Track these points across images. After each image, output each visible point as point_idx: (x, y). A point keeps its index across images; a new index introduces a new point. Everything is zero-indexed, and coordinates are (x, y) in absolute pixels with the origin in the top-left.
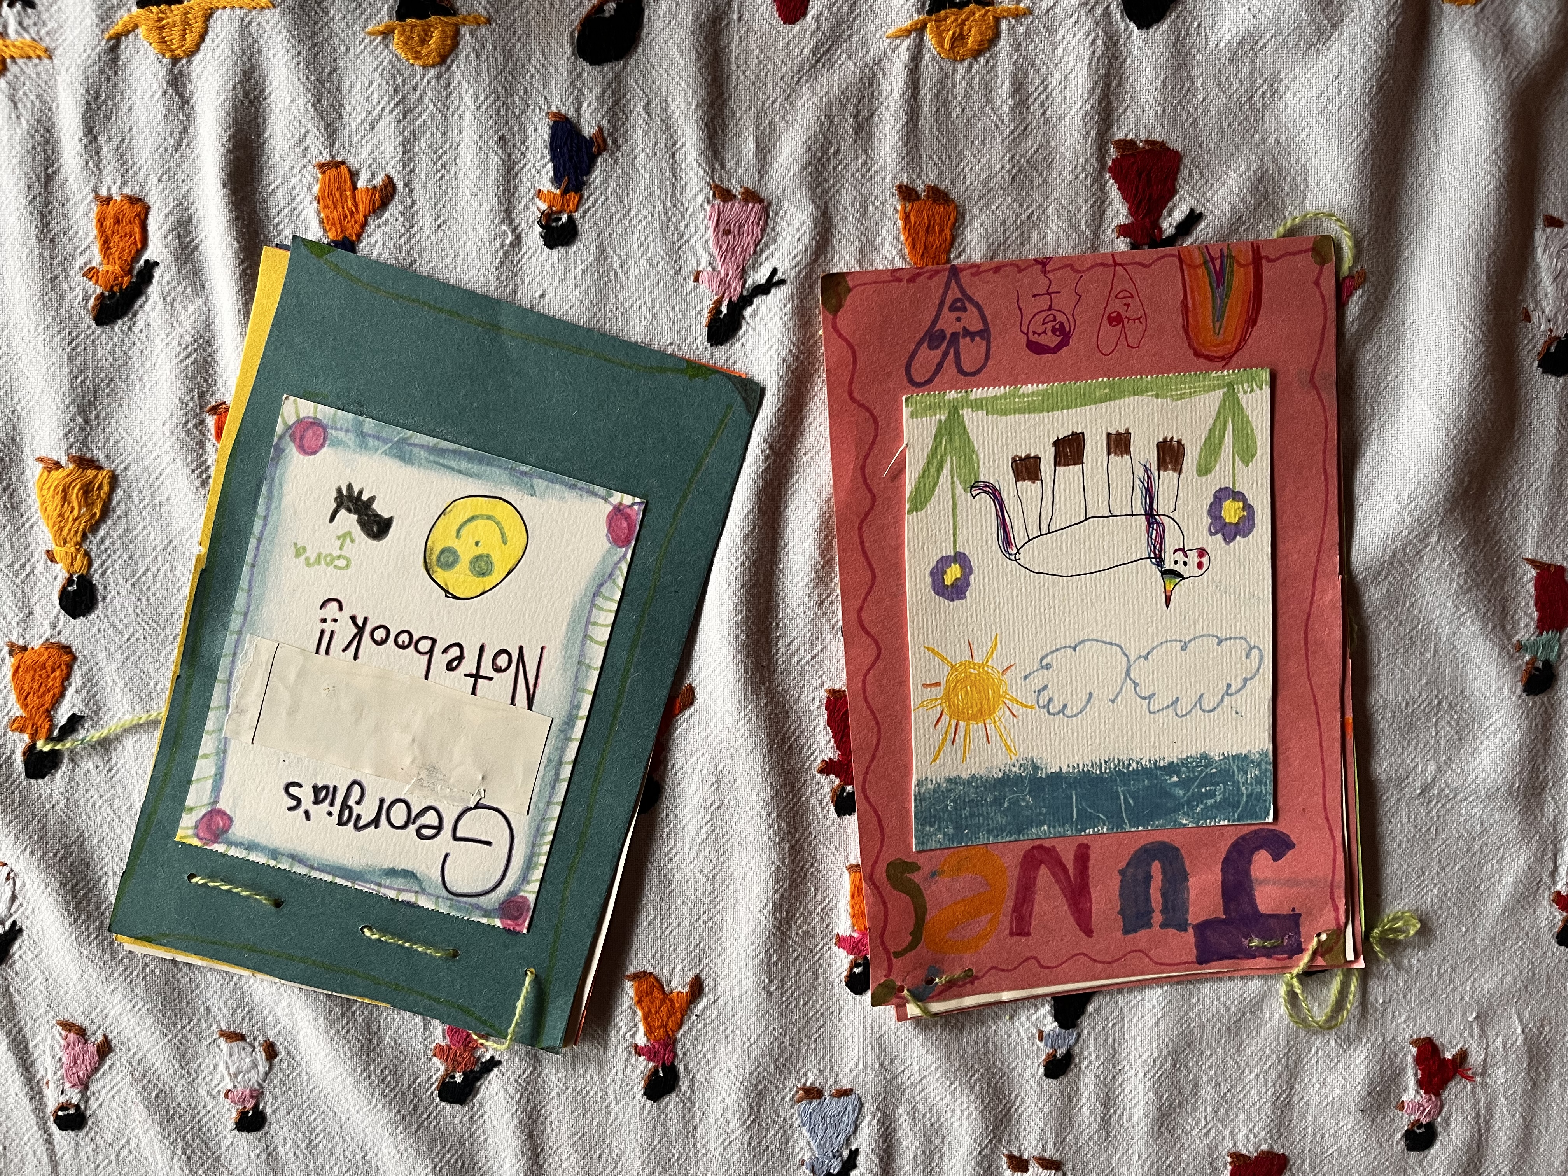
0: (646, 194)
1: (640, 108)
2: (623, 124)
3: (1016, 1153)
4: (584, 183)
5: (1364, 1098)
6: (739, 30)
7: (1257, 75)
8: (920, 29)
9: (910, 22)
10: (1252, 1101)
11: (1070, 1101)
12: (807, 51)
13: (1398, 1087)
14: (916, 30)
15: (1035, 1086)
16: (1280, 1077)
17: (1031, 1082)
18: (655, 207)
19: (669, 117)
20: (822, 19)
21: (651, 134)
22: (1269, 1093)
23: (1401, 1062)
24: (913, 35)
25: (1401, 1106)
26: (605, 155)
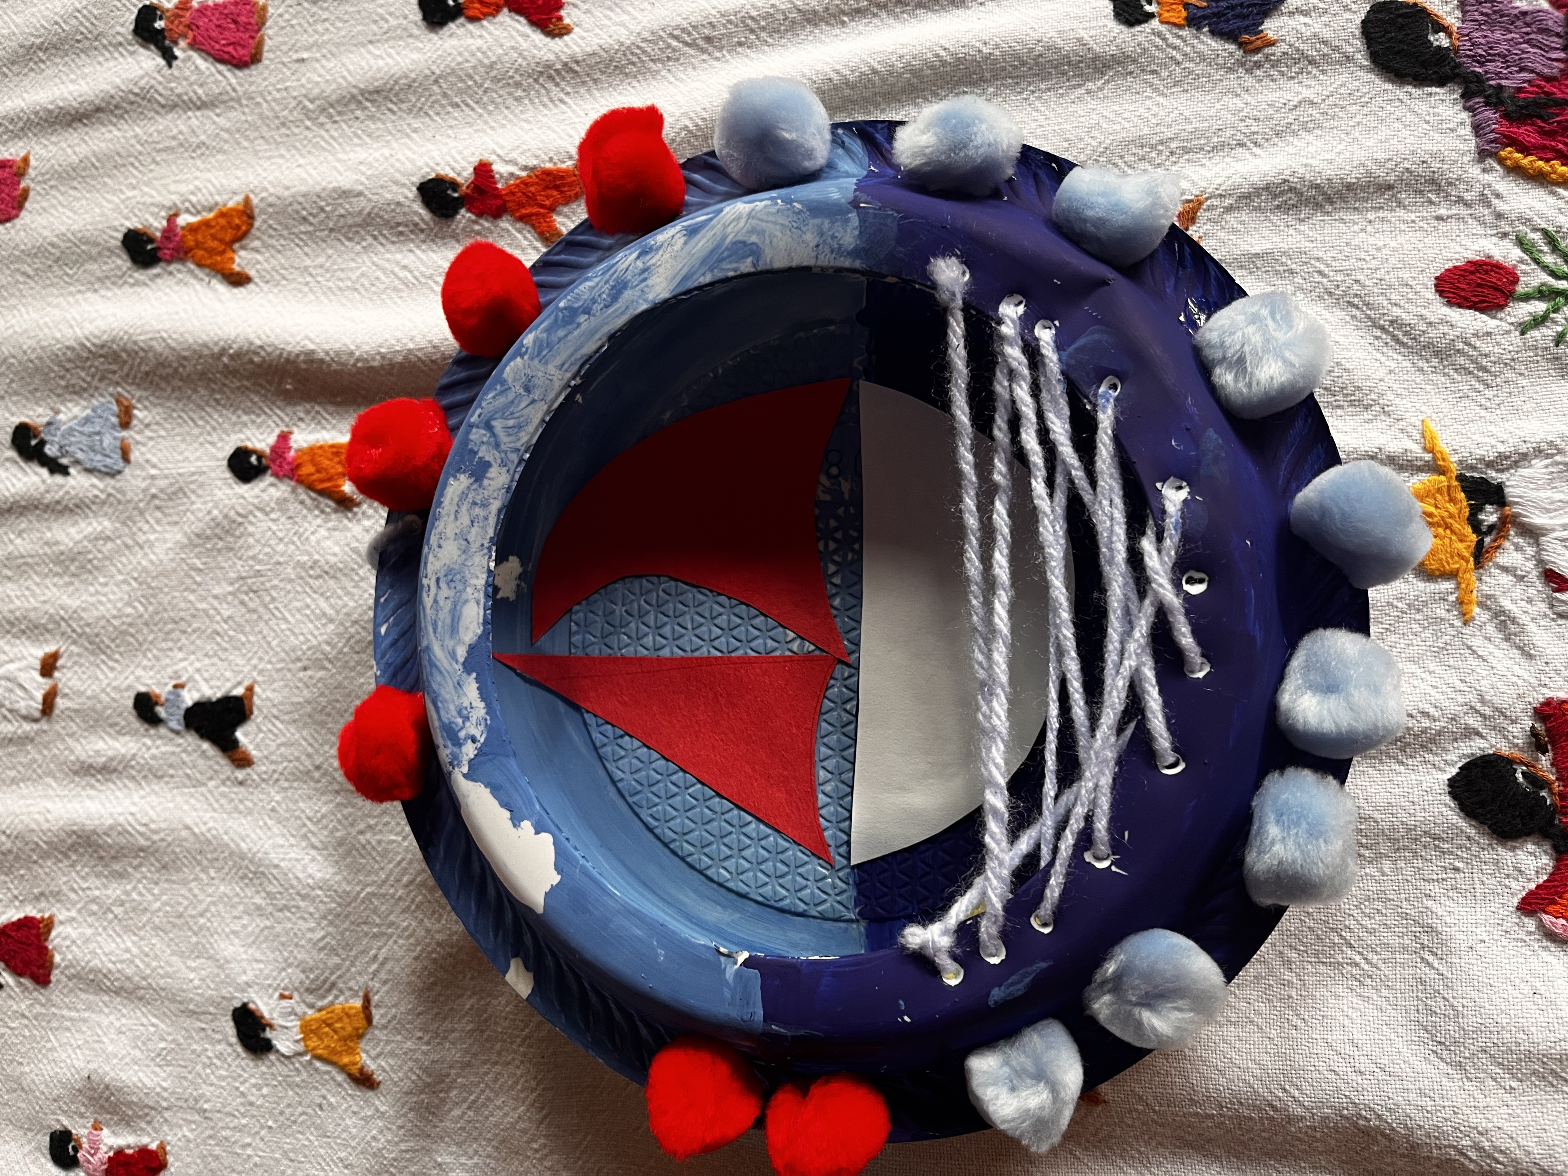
0: (1187, 113)
1: (1306, 93)
2: (1282, 74)
3: (60, 663)
4: (1199, 29)
5: (102, 1080)
6: (1423, 219)
7: (1386, 955)
8: (1436, 467)
9: (1447, 451)
10: (103, 943)
11: (111, 726)
12: (1396, 312)
13: (117, 1124)
14: (1435, 459)
15: (128, 682)
16: (128, 978)
17: (132, 678)
18: (1170, 126)
19: (1294, 133)
20: (1446, 329)
21: (1271, 111)
22: (110, 966)
23: (143, 1130)
24: (1428, 457)
25: (97, 1127)
26: (1239, 54)
